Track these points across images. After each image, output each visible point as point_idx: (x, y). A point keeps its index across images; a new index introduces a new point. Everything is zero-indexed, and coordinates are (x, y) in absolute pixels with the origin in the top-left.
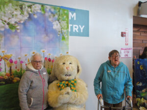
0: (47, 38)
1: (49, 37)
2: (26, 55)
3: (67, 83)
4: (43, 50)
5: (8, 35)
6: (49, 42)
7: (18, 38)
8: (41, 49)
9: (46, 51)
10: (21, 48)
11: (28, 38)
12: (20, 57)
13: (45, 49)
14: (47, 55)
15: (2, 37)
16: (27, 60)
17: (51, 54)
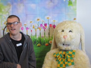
0: (51, 4)
1: (54, 3)
2: (31, 22)
3: (64, 53)
4: (47, 17)
5: (15, 4)
6: (54, 8)
7: (24, 5)
8: (46, 15)
9: (50, 18)
10: (26, 15)
11: (33, 6)
12: (25, 24)
13: (50, 16)
14: (51, 22)
15: (10, 6)
16: (32, 27)
17: (56, 21)
